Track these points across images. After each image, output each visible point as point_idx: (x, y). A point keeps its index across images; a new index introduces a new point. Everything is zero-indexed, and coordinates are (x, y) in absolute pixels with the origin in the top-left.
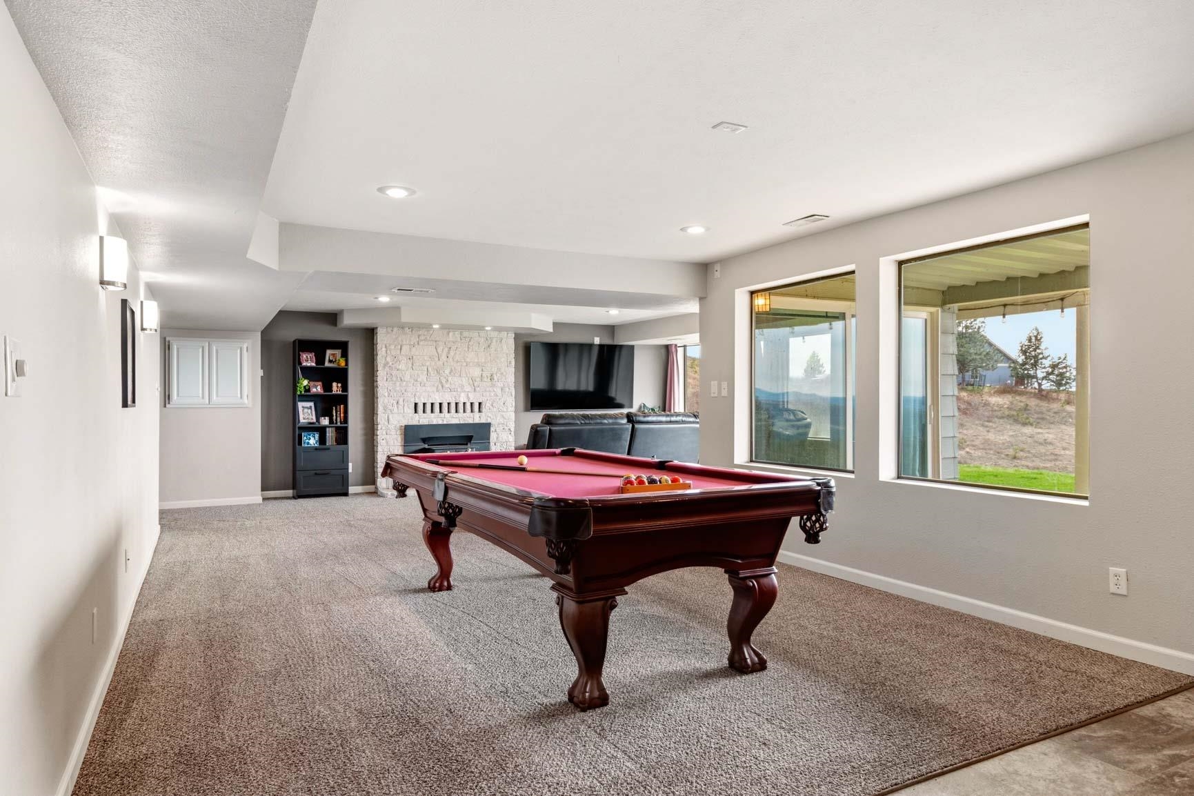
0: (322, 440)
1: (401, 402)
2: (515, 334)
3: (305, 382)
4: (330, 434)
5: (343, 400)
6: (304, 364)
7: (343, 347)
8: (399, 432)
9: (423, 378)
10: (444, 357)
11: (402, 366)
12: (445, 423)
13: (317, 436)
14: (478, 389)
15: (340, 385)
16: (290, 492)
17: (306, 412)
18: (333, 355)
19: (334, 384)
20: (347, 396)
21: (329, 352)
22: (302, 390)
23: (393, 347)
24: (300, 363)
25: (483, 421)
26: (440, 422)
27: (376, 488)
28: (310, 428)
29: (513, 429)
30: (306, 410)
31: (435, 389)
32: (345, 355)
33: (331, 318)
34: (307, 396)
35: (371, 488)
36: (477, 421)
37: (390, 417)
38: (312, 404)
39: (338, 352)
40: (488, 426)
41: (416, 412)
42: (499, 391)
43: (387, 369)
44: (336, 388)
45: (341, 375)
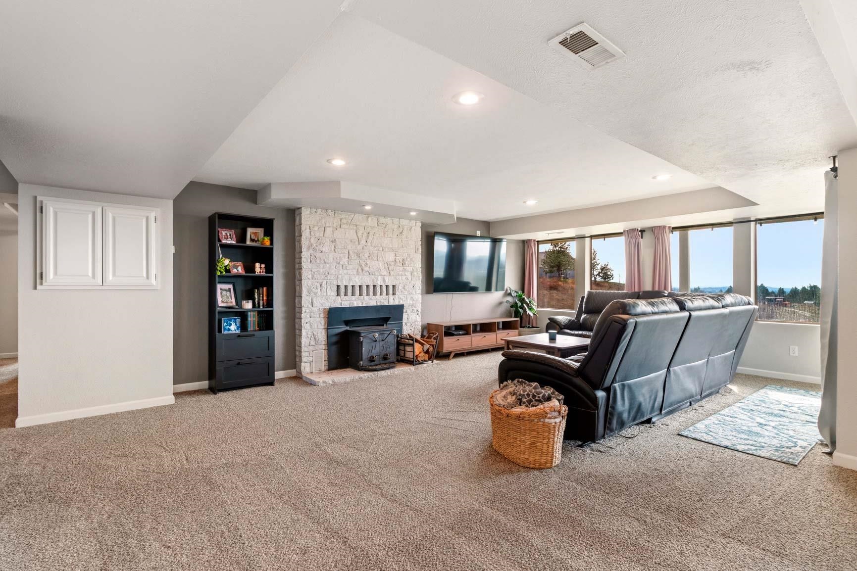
0: (243, 326)
1: (324, 285)
2: (422, 222)
3: (227, 262)
4: (252, 319)
5: (267, 282)
6: (224, 241)
7: (267, 226)
8: (322, 315)
9: (345, 260)
10: (363, 242)
11: (325, 249)
12: (364, 305)
13: (238, 321)
14: (392, 273)
15: (263, 266)
16: (205, 384)
17: (225, 296)
18: (255, 234)
19: (257, 265)
20: (272, 278)
21: (250, 231)
22: (223, 270)
23: (316, 229)
24: (220, 240)
25: (396, 303)
26: (360, 305)
27: (299, 372)
28: (229, 312)
29: (420, 310)
30: (224, 293)
31: (355, 272)
32: (269, 233)
33: (252, 194)
34: (228, 278)
35: (292, 372)
36: (391, 303)
37: (314, 300)
38: (231, 286)
39: (260, 231)
40: (401, 307)
41: (338, 294)
42: (409, 274)
43: (311, 251)
44: (259, 269)
45: (265, 255)
